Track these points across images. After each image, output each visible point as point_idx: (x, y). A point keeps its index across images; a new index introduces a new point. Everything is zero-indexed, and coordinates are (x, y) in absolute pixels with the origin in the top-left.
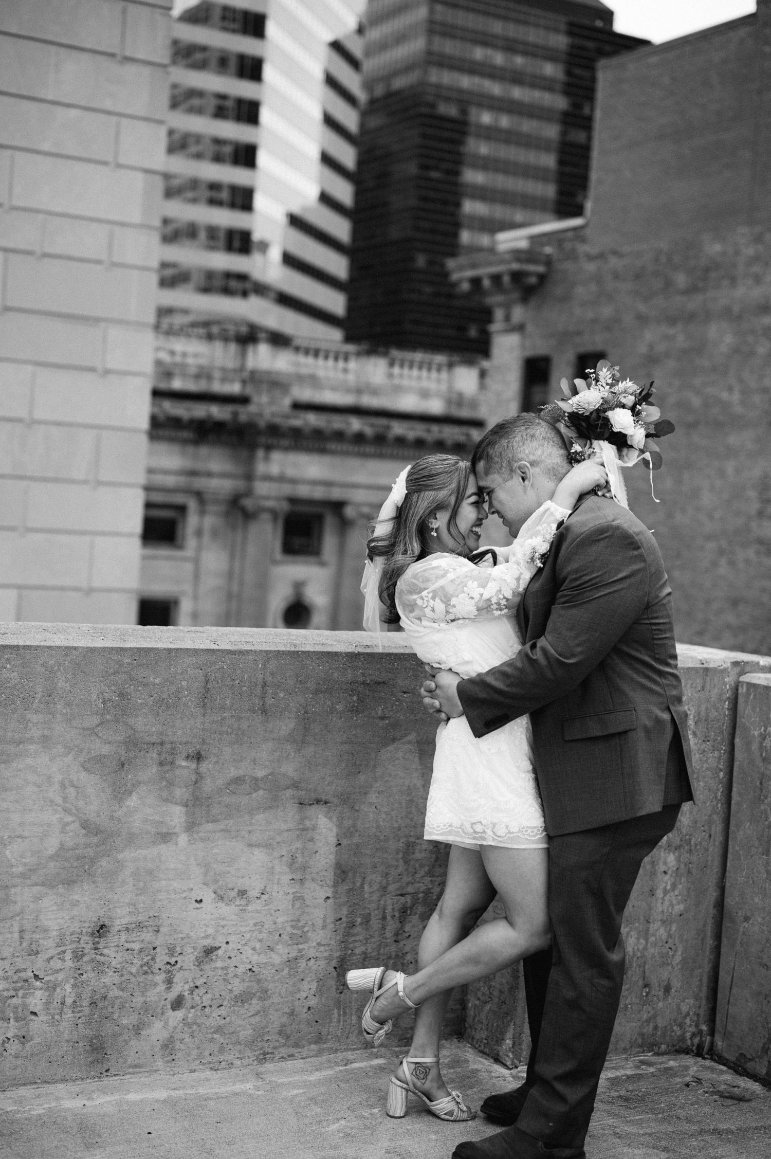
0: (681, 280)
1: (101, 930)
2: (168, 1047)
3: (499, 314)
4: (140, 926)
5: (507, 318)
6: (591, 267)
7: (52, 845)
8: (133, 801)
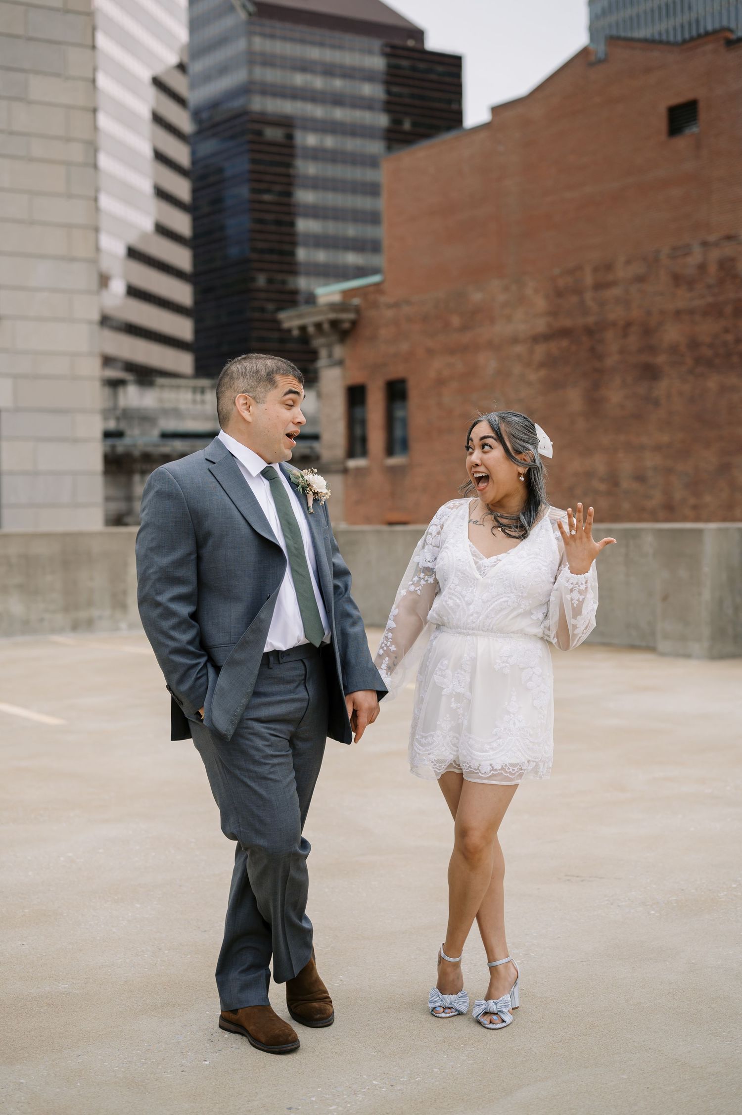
0: (456, 321)
3: (323, 353)
5: (330, 356)
6: (389, 313)
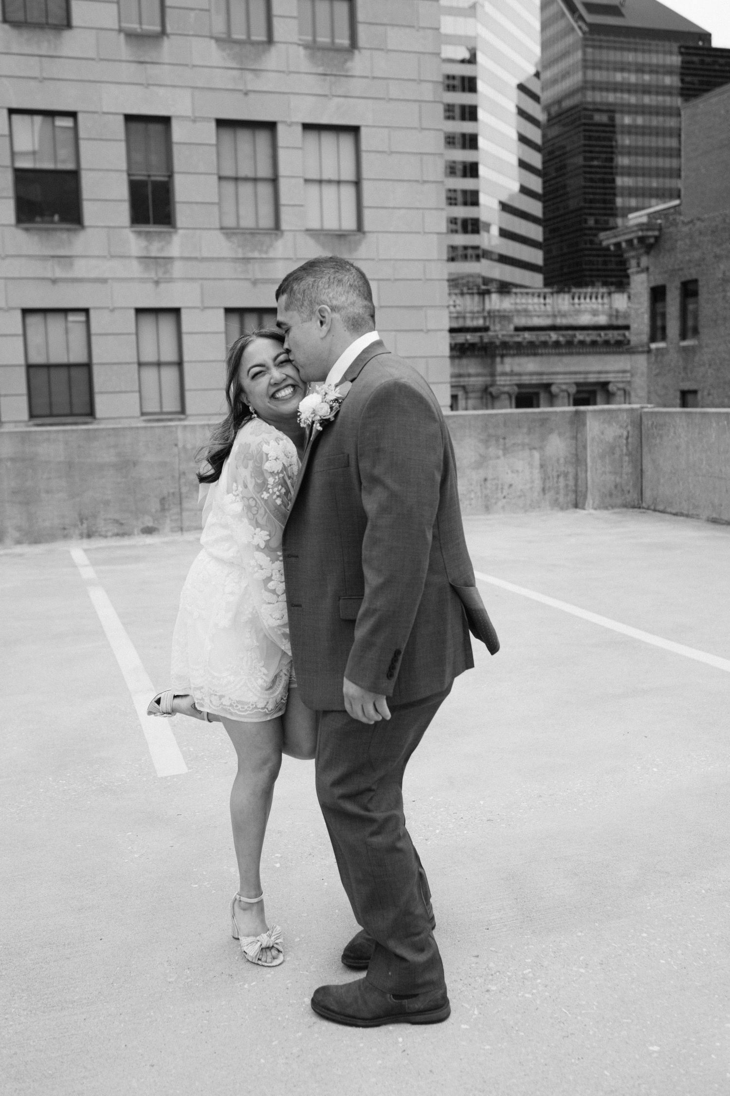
1: (486, 480)
2: (503, 507)
3: (633, 262)
4: (494, 479)
5: (638, 265)
6: (685, 229)
7: (473, 460)
8: (490, 449)
